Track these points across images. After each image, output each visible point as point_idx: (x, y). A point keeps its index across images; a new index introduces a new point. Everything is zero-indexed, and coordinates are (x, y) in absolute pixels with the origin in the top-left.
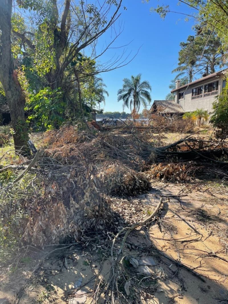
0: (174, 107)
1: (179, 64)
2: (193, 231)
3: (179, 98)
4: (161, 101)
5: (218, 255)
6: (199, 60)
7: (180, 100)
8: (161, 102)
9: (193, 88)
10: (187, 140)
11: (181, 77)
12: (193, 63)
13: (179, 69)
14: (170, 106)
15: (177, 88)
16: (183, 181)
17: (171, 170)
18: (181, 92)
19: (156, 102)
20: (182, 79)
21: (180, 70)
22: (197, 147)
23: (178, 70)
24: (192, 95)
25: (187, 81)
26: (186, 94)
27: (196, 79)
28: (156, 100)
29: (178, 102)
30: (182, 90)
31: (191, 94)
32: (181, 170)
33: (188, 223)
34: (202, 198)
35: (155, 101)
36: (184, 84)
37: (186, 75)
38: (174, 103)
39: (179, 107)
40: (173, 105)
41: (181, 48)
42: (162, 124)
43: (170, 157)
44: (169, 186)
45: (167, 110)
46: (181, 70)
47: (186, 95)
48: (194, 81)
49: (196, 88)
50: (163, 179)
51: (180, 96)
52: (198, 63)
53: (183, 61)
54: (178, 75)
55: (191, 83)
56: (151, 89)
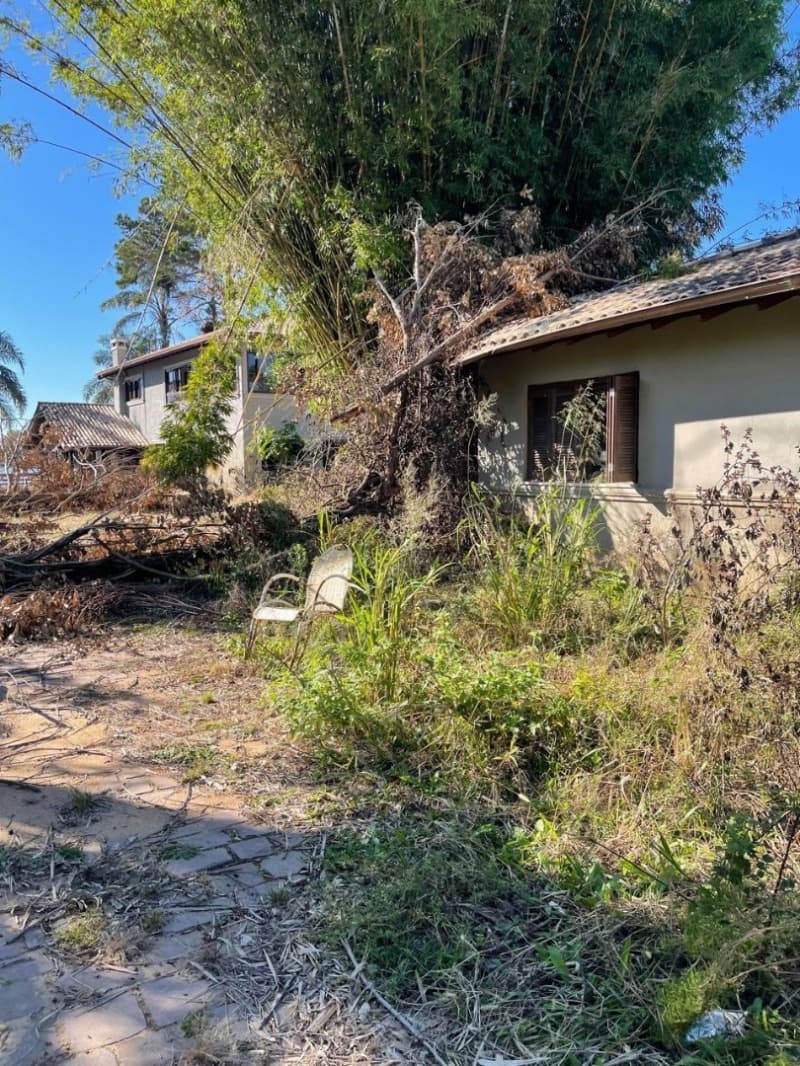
0: (110, 428)
1: (118, 283)
2: (54, 724)
3: (128, 399)
4: (63, 405)
5: (91, 750)
6: (184, 278)
7: (129, 404)
8: (63, 410)
9: (167, 368)
10: (99, 526)
11: (131, 329)
12: (166, 284)
13: (124, 300)
14: (97, 424)
15: (116, 364)
16: (73, 634)
17: (36, 608)
18: (133, 378)
19: (45, 408)
20: (135, 334)
21: (127, 304)
22: (133, 546)
23: (120, 302)
24: (167, 390)
25: (155, 342)
26: (150, 385)
27: (183, 339)
28: (44, 400)
29: (125, 411)
30: (135, 373)
31: (163, 385)
32: (66, 606)
33: (46, 716)
34: (107, 663)
35: (40, 404)
36: (144, 350)
37: (149, 322)
38: (108, 411)
39: (129, 426)
40: (107, 419)
41: (119, 234)
42: (65, 486)
43: (44, 578)
44: (29, 650)
45: (87, 437)
46: (132, 303)
47: (147, 390)
48: (175, 344)
49: (176, 370)
50: (11, 637)
51: (131, 391)
52: (181, 287)
53: (132, 276)
54: (123, 322)
55: (166, 350)
56: (21, 363)
